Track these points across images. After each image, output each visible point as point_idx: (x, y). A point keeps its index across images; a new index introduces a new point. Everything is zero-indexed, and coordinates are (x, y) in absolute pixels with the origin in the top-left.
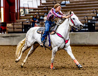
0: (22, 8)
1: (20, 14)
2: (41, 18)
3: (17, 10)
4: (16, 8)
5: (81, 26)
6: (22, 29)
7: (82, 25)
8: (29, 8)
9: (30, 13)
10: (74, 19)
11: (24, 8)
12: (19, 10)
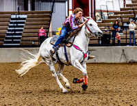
2: (125, 25)
3: (91, 14)
5: (99, 33)
6: (99, 40)
7: (101, 32)
8: (107, 11)
9: (109, 18)
10: (91, 25)
11: (101, 11)
12: (94, 13)
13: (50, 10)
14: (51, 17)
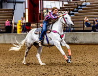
0: (45, 9)
1: (43, 15)
3: (41, 11)
4: (40, 9)
10: (66, 18)
11: (47, 9)
12: (43, 11)
13: (13, 8)
14: (13, 13)
